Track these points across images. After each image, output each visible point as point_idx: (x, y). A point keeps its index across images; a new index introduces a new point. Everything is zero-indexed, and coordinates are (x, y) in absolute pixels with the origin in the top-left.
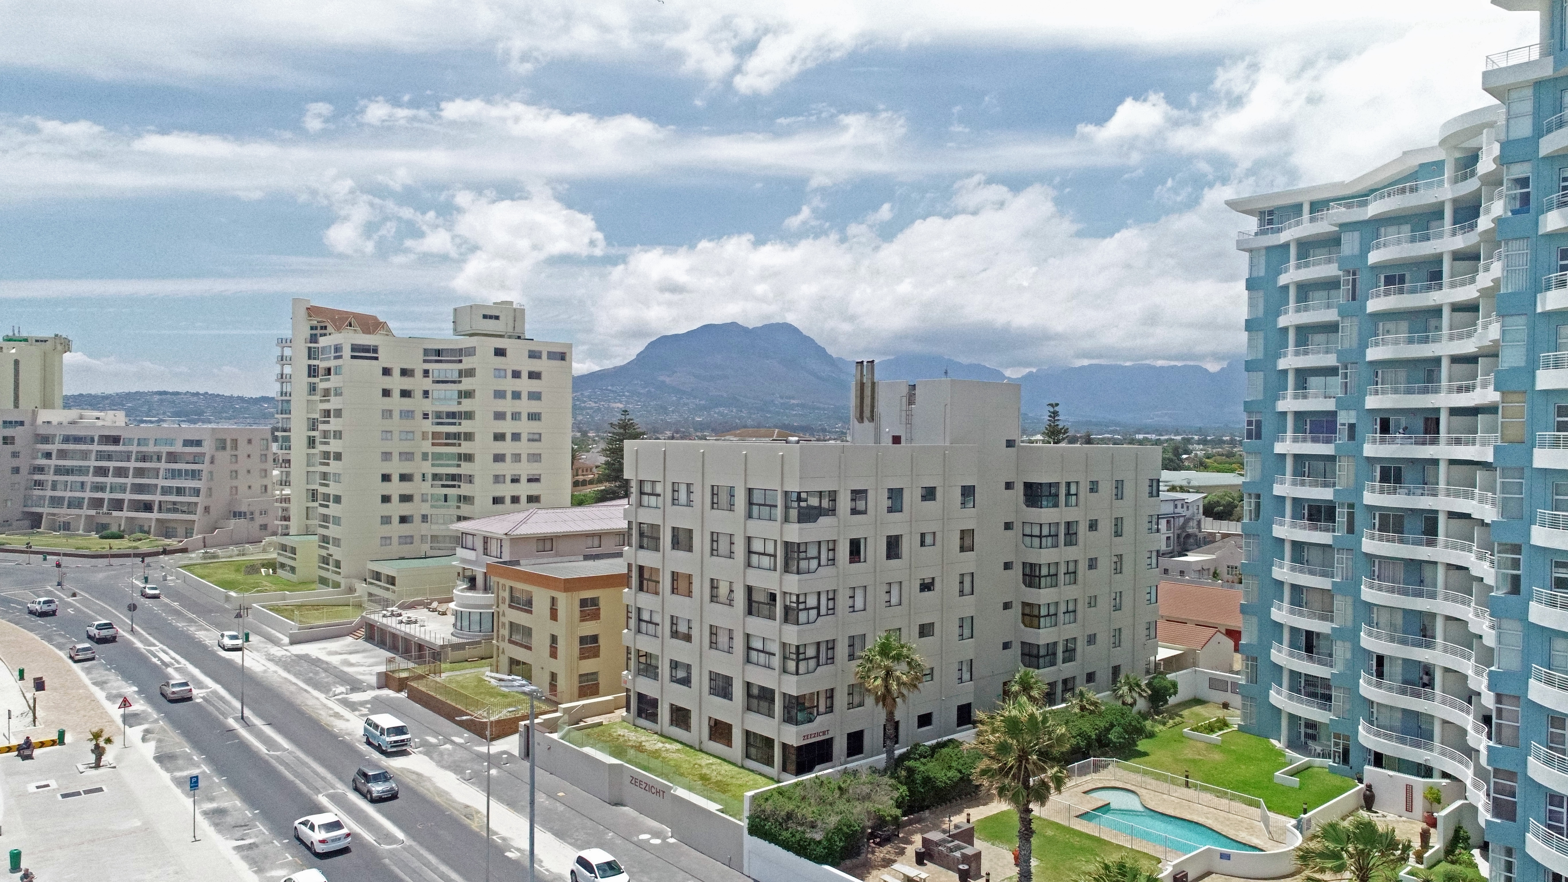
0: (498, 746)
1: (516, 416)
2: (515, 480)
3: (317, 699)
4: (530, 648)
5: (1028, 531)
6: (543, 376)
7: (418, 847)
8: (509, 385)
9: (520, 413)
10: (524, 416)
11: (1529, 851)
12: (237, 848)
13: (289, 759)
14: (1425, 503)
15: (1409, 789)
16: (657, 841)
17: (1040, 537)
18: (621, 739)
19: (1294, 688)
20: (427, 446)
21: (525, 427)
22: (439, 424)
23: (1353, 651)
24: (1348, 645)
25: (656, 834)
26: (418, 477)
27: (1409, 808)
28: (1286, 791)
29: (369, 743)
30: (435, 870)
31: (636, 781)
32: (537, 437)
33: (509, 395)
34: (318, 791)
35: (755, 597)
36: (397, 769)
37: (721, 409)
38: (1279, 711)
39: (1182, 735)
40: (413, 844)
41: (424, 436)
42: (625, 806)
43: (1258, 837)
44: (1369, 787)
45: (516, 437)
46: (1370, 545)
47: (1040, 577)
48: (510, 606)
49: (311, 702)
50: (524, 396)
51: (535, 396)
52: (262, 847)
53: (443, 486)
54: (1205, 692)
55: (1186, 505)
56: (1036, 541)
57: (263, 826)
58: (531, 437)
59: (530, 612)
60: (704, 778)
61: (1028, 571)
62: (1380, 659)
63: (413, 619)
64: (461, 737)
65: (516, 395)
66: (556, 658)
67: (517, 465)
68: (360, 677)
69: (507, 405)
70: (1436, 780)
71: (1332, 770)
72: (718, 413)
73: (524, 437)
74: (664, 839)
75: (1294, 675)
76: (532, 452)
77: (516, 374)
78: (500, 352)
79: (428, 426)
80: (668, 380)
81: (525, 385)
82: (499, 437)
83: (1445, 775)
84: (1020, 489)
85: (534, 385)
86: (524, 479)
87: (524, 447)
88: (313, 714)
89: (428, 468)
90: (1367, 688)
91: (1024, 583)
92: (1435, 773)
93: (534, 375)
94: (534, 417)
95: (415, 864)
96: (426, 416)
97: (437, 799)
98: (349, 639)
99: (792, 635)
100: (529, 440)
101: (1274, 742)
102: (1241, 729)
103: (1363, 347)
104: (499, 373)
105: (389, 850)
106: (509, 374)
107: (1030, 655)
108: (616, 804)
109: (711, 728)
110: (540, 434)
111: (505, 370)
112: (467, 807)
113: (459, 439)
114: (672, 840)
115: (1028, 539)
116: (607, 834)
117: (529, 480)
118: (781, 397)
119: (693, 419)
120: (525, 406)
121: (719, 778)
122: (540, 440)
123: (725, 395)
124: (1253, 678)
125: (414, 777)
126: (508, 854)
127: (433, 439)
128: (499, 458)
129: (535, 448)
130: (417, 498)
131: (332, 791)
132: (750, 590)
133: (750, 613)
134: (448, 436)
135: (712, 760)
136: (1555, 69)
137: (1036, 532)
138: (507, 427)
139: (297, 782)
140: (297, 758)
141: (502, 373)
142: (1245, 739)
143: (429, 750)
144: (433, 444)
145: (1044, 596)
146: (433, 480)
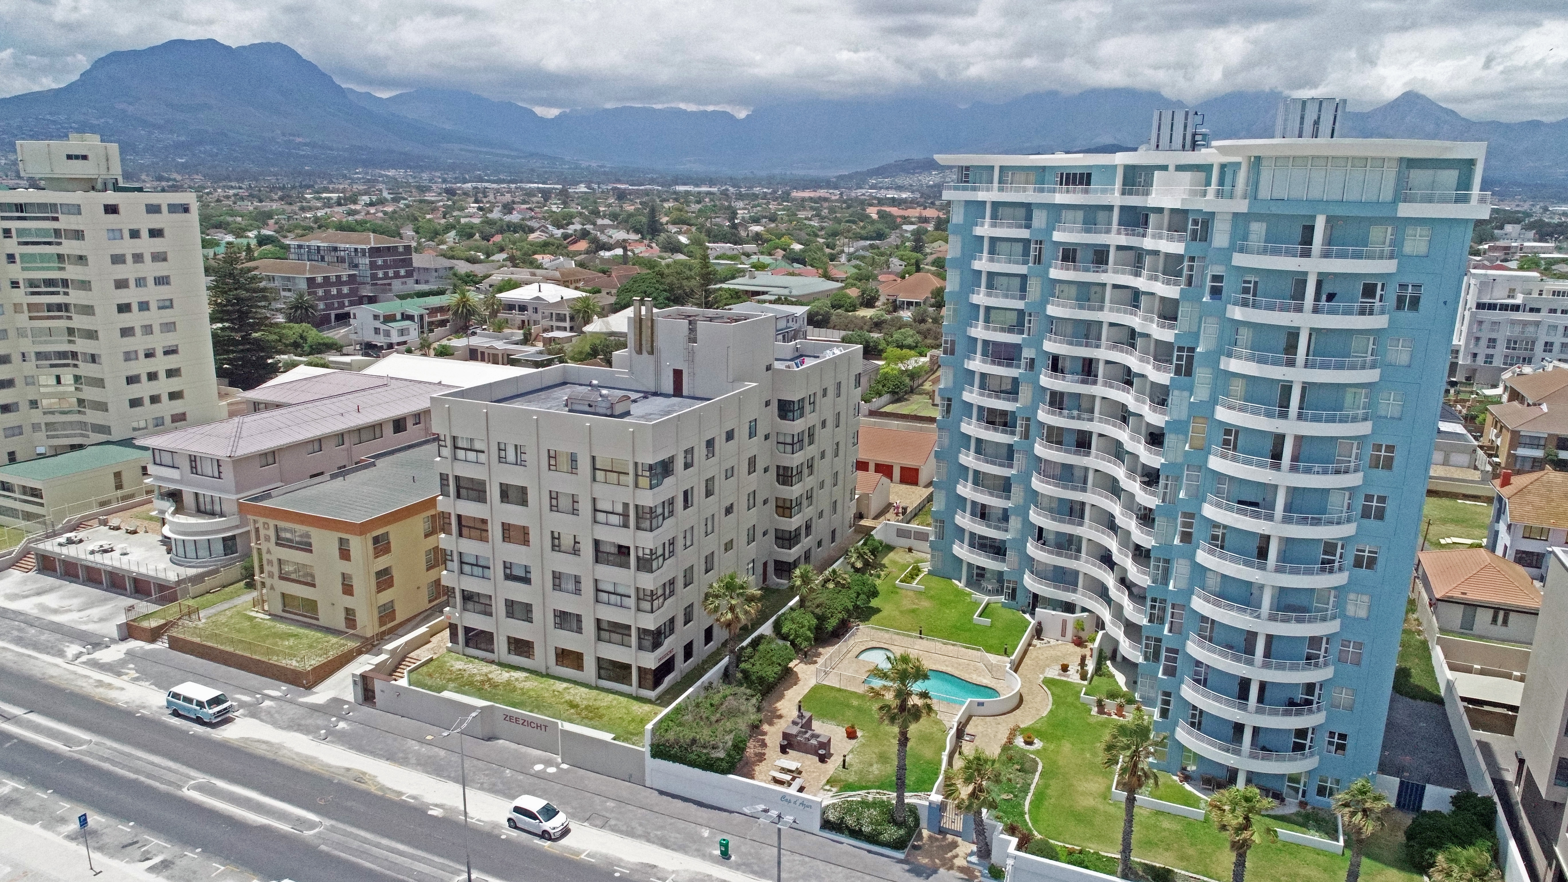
0: (322, 694)
1: (140, 282)
2: (149, 355)
3: (56, 665)
4: (314, 586)
5: (781, 440)
6: (166, 233)
7: (340, 825)
8: (128, 246)
9: (144, 279)
10: (150, 282)
11: (1183, 694)
12: (151, 869)
13: (107, 753)
14: (1085, 426)
15: (1064, 622)
16: (552, 770)
17: (793, 444)
18: (466, 675)
19: (972, 545)
20: (23, 320)
21: (153, 294)
22: (33, 293)
23: (1023, 525)
24: (1020, 519)
25: (548, 763)
26: (16, 358)
27: (1063, 634)
28: (984, 630)
29: (176, 714)
30: (378, 845)
31: (509, 718)
32: (168, 303)
33: (129, 259)
34: (180, 787)
35: (603, 548)
36: (237, 740)
37: (208, 148)
38: (961, 561)
39: (895, 586)
40: (333, 822)
41: (17, 308)
42: (498, 739)
43: (985, 678)
44: (1040, 624)
45: (144, 306)
46: (1041, 450)
47: (791, 477)
48: (277, 544)
49: (53, 672)
50: (148, 258)
51: (160, 257)
52: (178, 861)
53: (52, 366)
54: (893, 540)
55: (794, 318)
56: (789, 448)
57: (157, 838)
58: (161, 304)
59: (311, 551)
60: (572, 705)
61: (781, 472)
62: (1041, 530)
63: (106, 547)
64: (277, 690)
65: (138, 258)
66: (352, 594)
67: (149, 338)
68: (84, 627)
69: (128, 271)
70: (1078, 615)
71: (1004, 605)
72: (205, 153)
73: (153, 306)
74: (557, 766)
75: (972, 535)
76: (165, 321)
77: (135, 234)
78: (111, 209)
79: (21, 296)
80: (130, 109)
81: (147, 245)
82: (124, 308)
83: (1084, 610)
84: (775, 405)
85: (157, 244)
86: (159, 352)
87: (154, 317)
88: (72, 688)
89: (30, 347)
90: (1032, 549)
91: (778, 481)
92: (1078, 609)
93: (156, 233)
94: (162, 281)
95: (356, 844)
96: (15, 284)
97: (311, 768)
98: (16, 575)
99: (648, 581)
100: (160, 308)
101: (956, 582)
102: (930, 573)
103: (1044, 303)
104: (115, 234)
105: (314, 835)
106: (126, 234)
107: (782, 539)
108: (489, 739)
109: (557, 655)
110: (171, 300)
111: (121, 230)
112: (348, 770)
113: (67, 310)
114: (565, 766)
115: (781, 447)
116: (504, 771)
117: (166, 353)
118: (284, 134)
119: (174, 160)
120: (151, 270)
121: (585, 703)
122: (171, 306)
123: (210, 129)
124: (941, 536)
125: (264, 746)
126: (430, 812)
127: (29, 311)
128: (126, 332)
129: (167, 316)
130: (19, 382)
131: (193, 782)
132: (597, 543)
133: (597, 562)
134: (50, 307)
135: (565, 685)
136: (1249, 208)
137: (789, 440)
138: (131, 295)
139: (142, 778)
140: (115, 750)
141: (117, 234)
142: (937, 583)
143: (254, 712)
144: (31, 318)
145: (795, 491)
146: (37, 359)
